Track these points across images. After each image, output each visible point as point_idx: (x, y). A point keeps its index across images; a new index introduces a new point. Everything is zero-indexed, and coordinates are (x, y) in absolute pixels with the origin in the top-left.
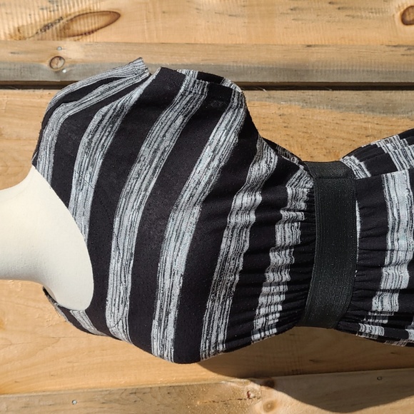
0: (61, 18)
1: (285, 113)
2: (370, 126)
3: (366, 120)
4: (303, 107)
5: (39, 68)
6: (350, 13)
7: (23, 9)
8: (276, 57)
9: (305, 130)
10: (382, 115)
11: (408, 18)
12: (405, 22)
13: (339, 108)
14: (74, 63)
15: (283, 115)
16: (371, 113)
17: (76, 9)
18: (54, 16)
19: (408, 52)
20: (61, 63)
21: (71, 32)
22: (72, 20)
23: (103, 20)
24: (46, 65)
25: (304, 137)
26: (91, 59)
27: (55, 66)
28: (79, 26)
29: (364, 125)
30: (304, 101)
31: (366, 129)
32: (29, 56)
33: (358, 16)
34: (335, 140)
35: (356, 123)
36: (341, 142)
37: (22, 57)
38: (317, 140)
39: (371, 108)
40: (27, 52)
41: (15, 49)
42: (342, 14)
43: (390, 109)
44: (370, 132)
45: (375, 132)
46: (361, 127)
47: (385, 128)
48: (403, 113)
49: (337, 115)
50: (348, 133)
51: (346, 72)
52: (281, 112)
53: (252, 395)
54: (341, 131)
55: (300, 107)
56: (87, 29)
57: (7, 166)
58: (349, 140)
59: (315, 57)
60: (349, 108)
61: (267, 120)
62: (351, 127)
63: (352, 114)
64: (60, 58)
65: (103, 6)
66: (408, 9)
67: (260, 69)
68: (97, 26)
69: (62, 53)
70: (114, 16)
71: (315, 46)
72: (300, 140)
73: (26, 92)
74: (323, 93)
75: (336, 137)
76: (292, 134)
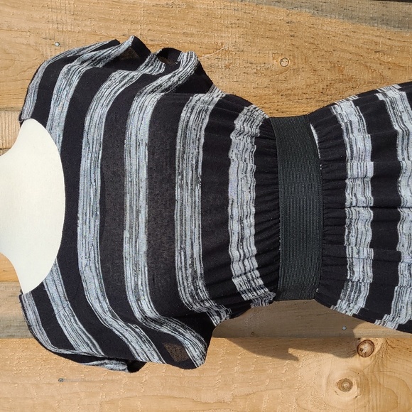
1: (293, 20)
2: (381, 40)
3: (378, 34)
4: (313, 15)
9: (312, 41)
10: (396, 30)
13: (352, 18)
15: (291, 22)
16: (385, 27)
25: (309, 49)
29: (375, 39)
30: (316, 8)
31: (376, 43)
34: (342, 54)
35: (366, 36)
36: (348, 56)
38: (323, 53)
39: (385, 21)
44: (380, 48)
45: (385, 48)
46: (372, 42)
47: (396, 44)
49: (348, 26)
50: (357, 47)
52: (289, 19)
54: (350, 44)
55: (310, 15)
58: (357, 54)
60: (361, 20)
61: (274, 27)
62: (361, 41)
63: (364, 26)
72: (305, 51)
75: (344, 51)
76: (297, 44)
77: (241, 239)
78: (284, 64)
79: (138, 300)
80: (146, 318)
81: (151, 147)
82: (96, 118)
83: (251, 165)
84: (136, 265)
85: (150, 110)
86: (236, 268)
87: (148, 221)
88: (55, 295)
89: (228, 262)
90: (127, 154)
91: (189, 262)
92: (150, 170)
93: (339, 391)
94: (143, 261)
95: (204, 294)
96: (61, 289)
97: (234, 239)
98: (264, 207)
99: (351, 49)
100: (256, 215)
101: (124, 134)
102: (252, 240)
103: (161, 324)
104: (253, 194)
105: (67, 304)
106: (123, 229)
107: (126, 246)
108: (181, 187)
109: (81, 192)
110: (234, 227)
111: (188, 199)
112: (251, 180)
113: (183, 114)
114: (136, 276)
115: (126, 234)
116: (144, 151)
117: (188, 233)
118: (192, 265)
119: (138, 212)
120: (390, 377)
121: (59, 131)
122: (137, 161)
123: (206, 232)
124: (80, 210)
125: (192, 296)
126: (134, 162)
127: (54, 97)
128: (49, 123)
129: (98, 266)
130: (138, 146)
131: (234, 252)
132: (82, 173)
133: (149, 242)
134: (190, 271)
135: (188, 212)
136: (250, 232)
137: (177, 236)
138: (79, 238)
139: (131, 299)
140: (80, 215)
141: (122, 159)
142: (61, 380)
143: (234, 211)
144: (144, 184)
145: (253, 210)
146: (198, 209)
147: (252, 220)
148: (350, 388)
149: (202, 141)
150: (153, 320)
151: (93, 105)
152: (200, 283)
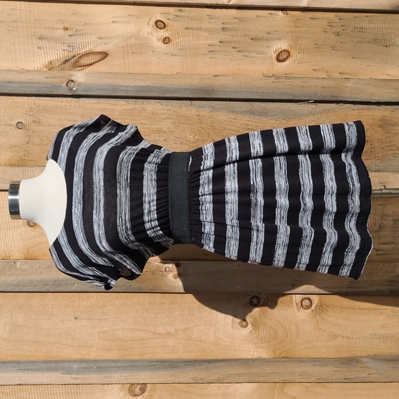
0: (75, 56)
1: (200, 114)
2: (250, 123)
3: (248, 119)
4: (211, 111)
5: (61, 87)
6: (245, 54)
7: (53, 51)
8: (196, 82)
9: (211, 125)
10: (259, 117)
11: (281, 58)
12: (279, 60)
13: (233, 112)
14: (80, 84)
16: (252, 116)
17: (83, 51)
18: (71, 55)
19: (276, 80)
20: (72, 84)
21: (79, 64)
22: (80, 57)
23: (98, 57)
24: (64, 85)
25: (210, 129)
26: (89, 81)
27: (69, 86)
28: (85, 61)
29: (247, 122)
30: (212, 107)
31: (248, 125)
32: (56, 80)
33: (249, 56)
34: (229, 131)
35: (242, 121)
37: (51, 80)
39: (253, 113)
40: (54, 78)
41: (48, 76)
42: (240, 55)
43: (264, 114)
45: (253, 127)
46: (245, 124)
48: (272, 116)
49: (231, 116)
51: (237, 92)
52: (198, 114)
53: (167, 270)
54: (233, 126)
55: (209, 111)
56: (89, 63)
57: (42, 140)
58: (237, 131)
59: (219, 82)
60: (238, 112)
61: (189, 118)
62: (239, 124)
63: (240, 116)
64: (72, 81)
65: (99, 49)
66: (281, 52)
67: (186, 90)
68: (95, 61)
69: (73, 78)
70: (105, 55)
71: (219, 76)
72: (208, 130)
73: (54, 98)
74: (224, 102)
75: (230, 129)
76: (203, 127)
77: (150, 212)
78: (196, 138)
79: (101, 242)
80: (106, 251)
81: (105, 170)
82: (80, 157)
83: (154, 177)
84: (99, 225)
85: (105, 153)
86: (147, 226)
87: (105, 205)
88: (63, 242)
89: (143, 223)
90: (94, 174)
91: (124, 222)
92: (105, 181)
93: (240, 328)
94: (102, 223)
95: (132, 238)
96: (66, 239)
97: (146, 211)
98: (161, 196)
99: (233, 128)
100: (157, 200)
101: (93, 165)
102: (155, 212)
103: (114, 255)
104: (155, 190)
105: (69, 246)
106: (93, 209)
107: (94, 216)
108: (120, 188)
109: (74, 193)
110: (146, 206)
111: (123, 194)
112: (154, 183)
113: (121, 155)
114: (99, 230)
115: (94, 211)
116: (101, 172)
117: (124, 210)
118: (125, 224)
119: (100, 201)
120: (271, 319)
121: (64, 165)
122: (99, 177)
123: (132, 209)
124: (73, 201)
125: (126, 239)
126: (97, 178)
127: (61, 148)
128: (58, 161)
129: (82, 227)
130: (99, 170)
131: (146, 218)
132: (74, 183)
133: (105, 214)
134: (124, 227)
135: (123, 200)
136: (154, 208)
137: (118, 212)
138: (73, 214)
139: (98, 242)
140: (73, 204)
141: (92, 176)
142: (76, 318)
143: (146, 199)
144: (102, 188)
145: (155, 198)
146: (128, 199)
147: (155, 203)
148: (247, 326)
149: (130, 167)
150: (110, 252)
151: (79, 151)
152: (130, 232)
